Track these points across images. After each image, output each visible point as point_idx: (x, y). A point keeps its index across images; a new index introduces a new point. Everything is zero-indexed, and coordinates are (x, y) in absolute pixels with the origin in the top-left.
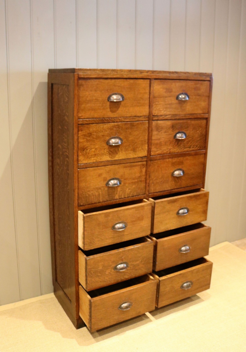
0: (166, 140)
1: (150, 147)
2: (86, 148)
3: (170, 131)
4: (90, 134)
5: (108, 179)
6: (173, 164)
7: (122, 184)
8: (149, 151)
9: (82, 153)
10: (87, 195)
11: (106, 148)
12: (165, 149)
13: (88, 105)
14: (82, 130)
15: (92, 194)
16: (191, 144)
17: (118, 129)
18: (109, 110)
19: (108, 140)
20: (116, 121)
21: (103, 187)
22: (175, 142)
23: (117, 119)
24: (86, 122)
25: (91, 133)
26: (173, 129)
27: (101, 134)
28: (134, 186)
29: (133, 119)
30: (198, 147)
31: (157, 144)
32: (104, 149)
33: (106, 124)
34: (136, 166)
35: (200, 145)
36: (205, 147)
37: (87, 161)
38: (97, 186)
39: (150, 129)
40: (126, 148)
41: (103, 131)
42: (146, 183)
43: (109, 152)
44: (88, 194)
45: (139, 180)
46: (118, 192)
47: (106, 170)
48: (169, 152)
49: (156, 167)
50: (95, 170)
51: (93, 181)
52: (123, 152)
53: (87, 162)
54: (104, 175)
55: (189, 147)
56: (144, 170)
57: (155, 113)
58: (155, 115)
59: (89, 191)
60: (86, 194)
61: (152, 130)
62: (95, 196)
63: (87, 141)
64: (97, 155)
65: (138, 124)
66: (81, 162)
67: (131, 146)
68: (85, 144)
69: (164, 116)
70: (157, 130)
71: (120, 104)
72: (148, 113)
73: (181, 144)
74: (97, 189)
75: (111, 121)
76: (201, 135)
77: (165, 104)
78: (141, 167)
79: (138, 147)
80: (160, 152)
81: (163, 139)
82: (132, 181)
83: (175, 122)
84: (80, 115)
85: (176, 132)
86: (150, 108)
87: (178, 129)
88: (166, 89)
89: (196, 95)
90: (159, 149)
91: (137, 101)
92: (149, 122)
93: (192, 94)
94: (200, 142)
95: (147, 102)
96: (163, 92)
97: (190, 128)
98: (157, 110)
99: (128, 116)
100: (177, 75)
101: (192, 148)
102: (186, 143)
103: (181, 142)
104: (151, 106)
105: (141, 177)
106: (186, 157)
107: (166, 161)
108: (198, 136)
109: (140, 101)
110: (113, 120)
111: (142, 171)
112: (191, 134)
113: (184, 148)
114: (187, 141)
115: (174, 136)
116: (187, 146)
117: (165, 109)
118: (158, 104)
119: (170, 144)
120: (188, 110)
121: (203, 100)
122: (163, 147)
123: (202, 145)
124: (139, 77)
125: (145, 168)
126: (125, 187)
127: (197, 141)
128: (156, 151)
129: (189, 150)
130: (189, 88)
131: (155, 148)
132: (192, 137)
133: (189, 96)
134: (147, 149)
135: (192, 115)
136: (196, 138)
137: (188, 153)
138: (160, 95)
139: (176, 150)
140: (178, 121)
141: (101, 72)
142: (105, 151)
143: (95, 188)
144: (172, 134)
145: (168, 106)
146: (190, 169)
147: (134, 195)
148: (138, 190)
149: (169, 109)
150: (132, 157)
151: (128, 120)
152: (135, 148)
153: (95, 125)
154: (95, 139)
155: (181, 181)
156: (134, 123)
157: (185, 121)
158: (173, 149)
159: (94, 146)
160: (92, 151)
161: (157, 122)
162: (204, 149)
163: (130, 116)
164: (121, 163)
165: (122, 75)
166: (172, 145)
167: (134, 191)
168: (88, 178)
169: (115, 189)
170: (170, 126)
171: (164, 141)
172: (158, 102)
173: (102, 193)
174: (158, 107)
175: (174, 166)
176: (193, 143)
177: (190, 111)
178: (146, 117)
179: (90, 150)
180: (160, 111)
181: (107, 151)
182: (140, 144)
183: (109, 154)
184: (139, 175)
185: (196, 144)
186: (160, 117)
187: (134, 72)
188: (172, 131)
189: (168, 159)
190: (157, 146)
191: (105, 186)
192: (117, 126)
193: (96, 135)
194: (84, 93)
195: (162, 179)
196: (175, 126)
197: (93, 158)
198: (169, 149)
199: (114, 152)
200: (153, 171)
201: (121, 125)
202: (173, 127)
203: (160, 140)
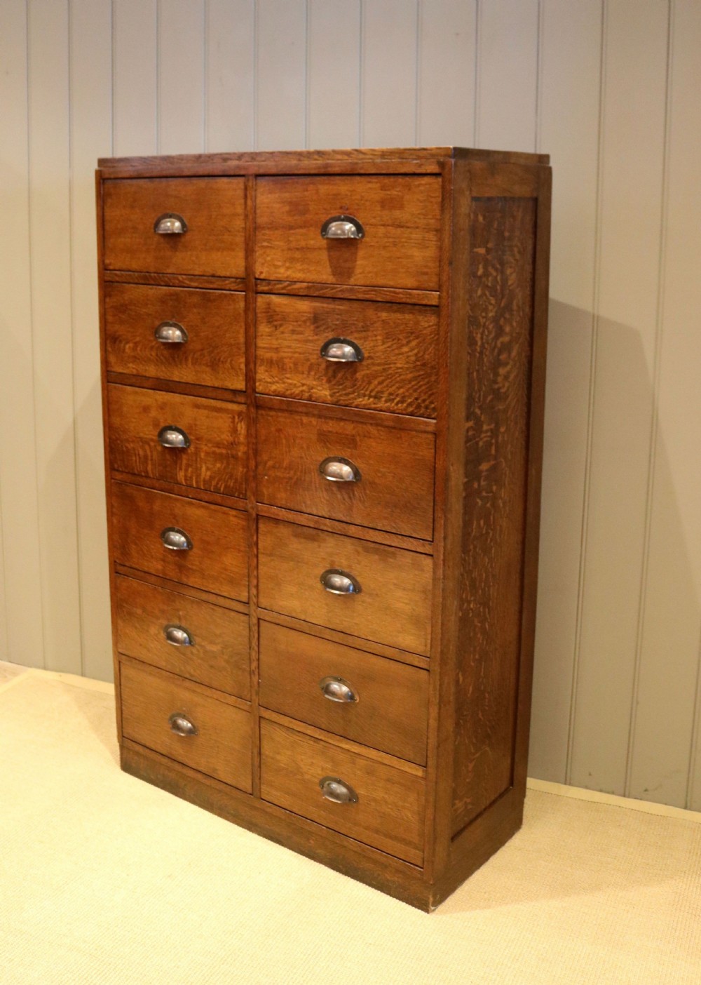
0: (296, 355)
1: (252, 366)
2: (118, 337)
3: (308, 333)
4: (124, 308)
5: (162, 425)
6: (324, 438)
7: (192, 448)
8: (250, 378)
9: (113, 347)
10: (124, 449)
11: (153, 347)
12: (296, 383)
13: (120, 240)
14: (110, 294)
15: (134, 449)
16: (379, 388)
17: (176, 304)
19: (156, 327)
20: (172, 284)
21: (152, 440)
22: (325, 370)
23: (174, 278)
24: (117, 279)
25: (126, 305)
26: (317, 327)
27: (144, 310)
28: (219, 465)
29: (207, 282)
30: (410, 405)
31: (271, 363)
32: (151, 349)
33: (152, 288)
34: (220, 410)
35: (417, 399)
36: (436, 410)
37: (123, 369)
38: (142, 435)
39: (251, 317)
40: (196, 356)
41: (147, 304)
42: (247, 466)
43: (159, 357)
44: (126, 447)
45: (229, 452)
46: (183, 468)
47: (156, 400)
48: (307, 395)
49: (273, 429)
50: (136, 393)
51: (133, 420)
52: (189, 366)
53: (121, 371)
54: (153, 413)
55: (373, 394)
56: (242, 427)
57: (261, 273)
58: (261, 277)
59: (127, 441)
60: (122, 447)
61: (254, 321)
62: (138, 457)
63: (121, 322)
64: (139, 359)
65: (220, 296)
66: (113, 367)
67: (205, 352)
68: (117, 327)
69: (286, 284)
70: (270, 323)
71: (180, 241)
72: (243, 269)
73: (344, 378)
74: (142, 442)
75: (162, 281)
76: (418, 363)
77: (289, 249)
78: (234, 417)
79: (222, 359)
80: (280, 389)
81: (286, 350)
82: (214, 449)
83: (323, 307)
84: (107, 261)
85: (327, 337)
86: (246, 258)
87: (333, 330)
88: (290, 203)
89: (388, 225)
90: (276, 379)
91: (214, 235)
92: (246, 295)
93: (373, 221)
94: (417, 389)
95: (240, 239)
96: (283, 213)
97: (375, 333)
98: (266, 265)
99: (197, 273)
100: (320, 162)
101: (386, 401)
102: (363, 381)
103: (345, 372)
104: (249, 252)
105: (235, 446)
106: (364, 426)
107: (301, 420)
108: (406, 366)
109: (224, 235)
110: (166, 279)
111: (237, 430)
112: (378, 354)
113: (356, 394)
114: (363, 373)
115: (319, 348)
116: (366, 391)
117: (287, 264)
118: (267, 247)
119: (309, 372)
120: (361, 271)
121: (416, 242)
122: (288, 376)
123: (424, 401)
124: (216, 172)
125: (243, 423)
126: (198, 459)
127: (403, 380)
128: (270, 383)
129: (373, 406)
130: (361, 200)
131: (267, 373)
132: (385, 364)
133: (363, 227)
134: (244, 371)
135: (375, 291)
136: (400, 370)
137: (371, 413)
138: (273, 222)
139: (330, 396)
140: (332, 305)
141: (141, 164)
142: (152, 353)
143: (137, 436)
144: (315, 340)
145: (297, 255)
146: (379, 471)
147: (220, 489)
148: (227, 481)
149: (298, 264)
150: (209, 385)
151: (195, 284)
152: (215, 359)
153: (132, 287)
154: (133, 319)
155: (350, 498)
156: (210, 293)
157: (355, 307)
158: (319, 388)
159: (132, 336)
160: (129, 347)
161: (268, 300)
162: (433, 416)
163: (200, 273)
164: (186, 392)
165: (179, 168)
166: (317, 377)
167: (218, 481)
168: (125, 409)
169: (176, 457)
170: (308, 315)
171: (291, 359)
172: (269, 242)
173: (152, 457)
174: (267, 256)
175: (325, 444)
176: (387, 385)
177: (370, 274)
178: (239, 282)
179: (125, 345)
180: (275, 268)
181: (157, 355)
182: (225, 352)
183: (160, 363)
184: (231, 439)
185: (401, 390)
186: (275, 285)
187: (208, 161)
188: (313, 330)
189: (306, 417)
190: (270, 367)
191: (157, 439)
192: (174, 295)
193: (136, 312)
194: (113, 214)
195: (292, 473)
196: (323, 320)
197: (131, 365)
198: (306, 385)
199: (171, 360)
200: (264, 438)
201: (183, 296)
202: (316, 320)
203: (278, 352)
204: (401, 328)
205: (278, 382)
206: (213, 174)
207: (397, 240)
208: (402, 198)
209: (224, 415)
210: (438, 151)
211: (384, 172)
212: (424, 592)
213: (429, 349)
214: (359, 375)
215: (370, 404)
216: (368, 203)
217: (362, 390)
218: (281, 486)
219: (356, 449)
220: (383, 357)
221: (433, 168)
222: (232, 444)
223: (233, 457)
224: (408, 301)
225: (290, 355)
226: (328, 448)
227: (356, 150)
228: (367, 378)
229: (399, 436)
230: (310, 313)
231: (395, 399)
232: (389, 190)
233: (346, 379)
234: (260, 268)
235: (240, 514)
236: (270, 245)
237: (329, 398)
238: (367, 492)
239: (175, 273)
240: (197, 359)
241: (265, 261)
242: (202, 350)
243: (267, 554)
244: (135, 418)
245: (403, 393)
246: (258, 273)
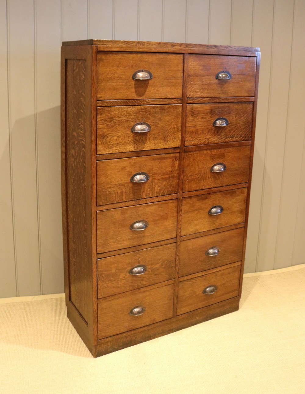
0: (203, 127)
1: (184, 136)
2: (106, 136)
3: (208, 118)
4: (111, 119)
5: (133, 173)
6: (213, 157)
7: (150, 179)
8: (183, 141)
9: (102, 141)
10: (108, 193)
11: (130, 136)
12: (202, 139)
13: (108, 84)
14: (101, 114)
15: (114, 191)
16: (233, 134)
17: (145, 113)
18: (133, 90)
19: (132, 126)
20: (142, 104)
21: (127, 183)
22: (214, 131)
23: (144, 101)
24: (107, 105)
25: (113, 117)
26: (212, 115)
27: (124, 119)
28: (164, 183)
29: (163, 101)
30: (243, 137)
31: (192, 132)
32: (129, 137)
33: (130, 107)
34: (166, 158)
35: (245, 135)
36: (251, 137)
37: (108, 152)
38: (120, 182)
39: (184, 114)
40: (155, 136)
41: (126, 116)
42: (179, 179)
43: (133, 141)
44: (109, 191)
45: (170, 175)
46: (145, 190)
47: (130, 162)
48: (207, 142)
49: (191, 160)
50: (117, 162)
51: (114, 176)
52: (151, 142)
54: (128, 169)
55: (231, 136)
56: (177, 163)
57: (190, 95)
58: (190, 97)
59: (110, 188)
60: (106, 192)
61: (186, 116)
62: (116, 194)
63: (108, 127)
64: (120, 144)
65: (169, 107)
66: (101, 152)
67: (160, 134)
68: (105, 130)
69: (200, 99)
70: (192, 116)
71: (148, 83)
72: (181, 94)
74: (120, 186)
75: (137, 103)
76: (246, 122)
77: (202, 84)
78: (173, 159)
79: (169, 135)
80: (195, 143)
81: (199, 126)
82: (162, 176)
83: (215, 106)
84: (99, 96)
85: (216, 118)
86: (183, 89)
87: (218, 115)
88: (204, 66)
89: (240, 75)
90: (194, 139)
91: (167, 80)
92: (182, 105)
93: (235, 73)
94: (246, 132)
95: (180, 81)
96: (200, 69)
97: (233, 114)
98: (192, 91)
99: (157, 98)
101: (235, 138)
102: (228, 132)
103: (222, 130)
104: (185, 86)
105: (173, 172)
106: (228, 149)
107: (204, 153)
108: (242, 124)
109: (172, 79)
110: (139, 102)
111: (174, 165)
112: (233, 121)
113: (225, 138)
114: (228, 129)
115: (213, 123)
117: (201, 91)
118: (193, 84)
119: (208, 133)
120: (229, 91)
121: (248, 80)
122: (199, 136)
123: (247, 135)
125: (177, 161)
126: (154, 184)
127: (241, 129)
128: (192, 141)
129: (231, 141)
130: (231, 65)
131: (190, 137)
132: (235, 125)
133: (231, 75)
134: (180, 138)
135: (234, 98)
136: (241, 126)
137: (231, 143)
138: (195, 73)
139: (216, 140)
140: (218, 106)
141: (124, 44)
142: (129, 140)
143: (116, 183)
144: (211, 120)
145: (206, 87)
146: (232, 164)
147: (165, 194)
148: (169, 188)
149: (206, 90)
150: (162, 148)
151: (157, 103)
152: (166, 136)
153: (117, 108)
154: (117, 124)
155: (222, 177)
156: (164, 106)
157: (226, 105)
158: (212, 139)
159: (115, 133)
160: (114, 139)
161: (192, 106)
162: (250, 139)
163: (159, 98)
164: (148, 154)
165: (149, 48)
166: (211, 134)
167: (164, 189)
168: (109, 172)
169: (141, 186)
170: (209, 110)
171: (201, 129)
172: (193, 82)
173: (126, 191)
174: (193, 88)
175: (213, 159)
176: (236, 132)
177: (233, 92)
178: (179, 100)
179: (111, 138)
180: (196, 93)
181: (132, 140)
182: (171, 131)
183: (134, 143)
184: (171, 169)
185: (241, 133)
186: (196, 100)
187: (164, 46)
188: (211, 116)
189: (206, 151)
190: (192, 134)
191: (129, 182)
192: (143, 109)
193: (119, 120)
194: (104, 70)
195: (199, 175)
196: (214, 111)
197: (114, 148)
198: (207, 138)
199: (140, 141)
200: (187, 165)
201: (149, 109)
202: (212, 112)
203: (196, 127)
204: (241, 110)
206: (168, 52)
207: (242, 80)
209: (168, 160)
212: (244, 201)
213: (249, 117)
216: (233, 66)
217: (228, 136)
218: (194, 182)
219: (224, 158)
220: (235, 122)
222: (172, 171)
224: (245, 101)
225: (201, 127)
226: (214, 161)
229: (239, 149)
230: (209, 109)
231: (238, 136)
232: (240, 62)
233: (222, 133)
234: (189, 93)
235: (175, 201)
236: (194, 83)
237: (215, 141)
238: (228, 172)
239: (145, 98)
240: (156, 137)
241: (192, 90)
242: (159, 133)
243: (186, 213)
244: (115, 175)
245: (241, 134)
246: (189, 95)
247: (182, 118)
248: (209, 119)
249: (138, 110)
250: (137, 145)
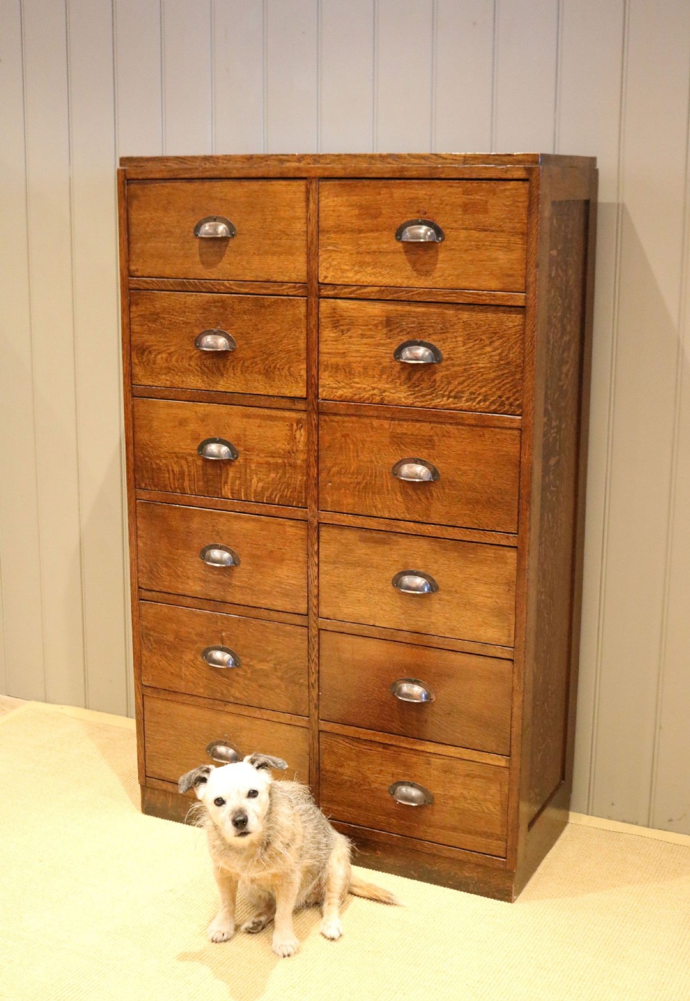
0: (366, 359)
1: (314, 372)
2: (148, 348)
3: (380, 336)
4: (155, 317)
5: (203, 437)
6: (398, 440)
7: (241, 460)
8: (312, 384)
9: (141, 358)
10: (155, 467)
11: (193, 356)
12: (366, 387)
14: (137, 305)
15: (168, 466)
16: (459, 388)
17: (222, 311)
18: (198, 259)
19: (197, 336)
20: (216, 290)
21: (191, 455)
22: (399, 372)
23: (219, 285)
24: (146, 286)
25: (158, 313)
26: (390, 331)
27: (181, 319)
28: (272, 475)
29: (260, 288)
30: (493, 403)
31: (336, 368)
32: (190, 358)
33: (192, 295)
34: (275, 418)
35: (500, 397)
36: (520, 405)
37: (152, 382)
38: (177, 450)
39: (313, 322)
40: (246, 364)
41: (185, 312)
42: (308, 474)
43: (200, 367)
44: (156, 464)
45: (286, 461)
46: (229, 481)
47: (196, 412)
48: (378, 399)
49: (338, 435)
50: (170, 406)
51: (166, 434)
52: (237, 375)
53: (151, 384)
54: (191, 426)
55: (453, 394)
56: (301, 435)
57: (326, 277)
58: (326, 281)
59: (158, 457)
60: (152, 464)
61: (318, 326)
62: (171, 474)
63: (151, 332)
64: (174, 370)
65: (275, 302)
66: (139, 380)
67: (258, 359)
68: (146, 337)
69: (354, 288)
70: (336, 327)
71: (226, 246)
72: (305, 274)
73: (421, 380)
74: (177, 457)
75: (205, 287)
76: (502, 362)
77: (358, 253)
78: (292, 425)
79: (278, 366)
80: (347, 394)
81: (354, 354)
82: (267, 459)
83: (397, 310)
84: (133, 268)
85: (401, 340)
86: (308, 262)
87: (408, 333)
88: (361, 207)
89: (471, 229)
90: (343, 384)
91: (270, 239)
92: (307, 300)
93: (455, 225)
94: (501, 387)
95: (300, 243)
96: (352, 216)
97: (455, 334)
98: (331, 269)
99: (247, 278)
100: (395, 165)
101: (467, 401)
102: (442, 382)
103: (422, 374)
104: (312, 255)
105: (293, 454)
106: (443, 426)
107: (372, 423)
108: (489, 365)
109: (281, 239)
110: (210, 286)
111: (295, 438)
112: (458, 355)
113: (434, 395)
114: (441, 374)
115: (393, 352)
116: (445, 391)
117: (356, 268)
118: (334, 250)
119: (380, 376)
120: (439, 274)
121: (502, 245)
122: (357, 380)
123: (508, 398)
124: (272, 174)
125: (302, 430)
126: (248, 471)
127: (486, 380)
128: (336, 388)
129: (453, 406)
130: (442, 204)
131: (331, 379)
132: (465, 365)
133: (444, 230)
134: (305, 377)
135: (456, 293)
136: (482, 370)
137: (450, 413)
138: (340, 225)
139: (404, 397)
140: (408, 308)
141: (176, 164)
142: (191, 363)
143: (171, 451)
144: (388, 344)
145: (368, 259)
146: (460, 470)
147: (275, 500)
148: (284, 491)
149: (369, 268)
150: (262, 393)
151: (247, 290)
152: (270, 367)
153: (165, 294)
154: (167, 328)
155: (427, 498)
156: (263, 299)
157: (433, 310)
158: (392, 391)
159: (165, 346)
160: (162, 358)
161: (333, 305)
162: (518, 413)
163: (252, 279)
164: (233, 402)
165: (225, 169)
166: (390, 380)
167: (273, 491)
168: (155, 424)
169: (221, 469)
170: (381, 319)
171: (360, 363)
172: (334, 246)
173: (189, 472)
174: (333, 260)
175: (399, 446)
176: (468, 385)
177: (450, 277)
178: (299, 286)
179: (156, 355)
180: (343, 273)
181: (197, 365)
182: (283, 359)
183: (202, 373)
184: (288, 447)
185: (484, 389)
186: (342, 289)
187: (261, 162)
188: (386, 334)
189: (378, 421)
190: (336, 372)
191: (196, 453)
192: (219, 302)
193: (170, 321)
194: (141, 217)
195: (360, 478)
196: (397, 323)
197: (164, 377)
198: (377, 388)
199: (215, 370)
200: (327, 444)
201: (231, 302)
202: (389, 323)
203: (345, 357)
204: (484, 328)
205: (345, 388)
206: (268, 176)
207: (480, 244)
208: (486, 202)
209: (279, 424)
210: (525, 157)
211: (467, 176)
212: (508, 584)
213: (513, 348)
214: (438, 377)
215: (449, 404)
216: (448, 208)
217: (441, 390)
218: (347, 491)
219: (434, 449)
220: (464, 357)
221: (520, 174)
222: (289, 452)
223: (290, 465)
224: (492, 302)
225: (359, 359)
226: (402, 450)
227: (436, 155)
228: (446, 378)
229: (481, 433)
230: (381, 316)
231: (477, 398)
232: (472, 195)
233: (423, 380)
234: (325, 273)
235: (299, 524)
236: (336, 249)
237: (403, 400)
238: (447, 491)
239: (221, 278)
240: (248, 367)
241: (331, 265)
242: (254, 358)
243: (330, 563)
244: (169, 433)
245: (486, 392)
246: (323, 278)
247: (307, 330)
248: (382, 341)
249: (208, 302)
250: (207, 377)
